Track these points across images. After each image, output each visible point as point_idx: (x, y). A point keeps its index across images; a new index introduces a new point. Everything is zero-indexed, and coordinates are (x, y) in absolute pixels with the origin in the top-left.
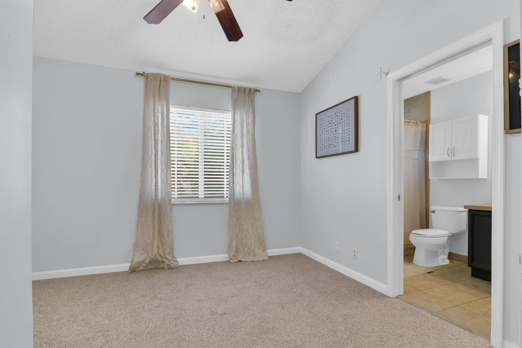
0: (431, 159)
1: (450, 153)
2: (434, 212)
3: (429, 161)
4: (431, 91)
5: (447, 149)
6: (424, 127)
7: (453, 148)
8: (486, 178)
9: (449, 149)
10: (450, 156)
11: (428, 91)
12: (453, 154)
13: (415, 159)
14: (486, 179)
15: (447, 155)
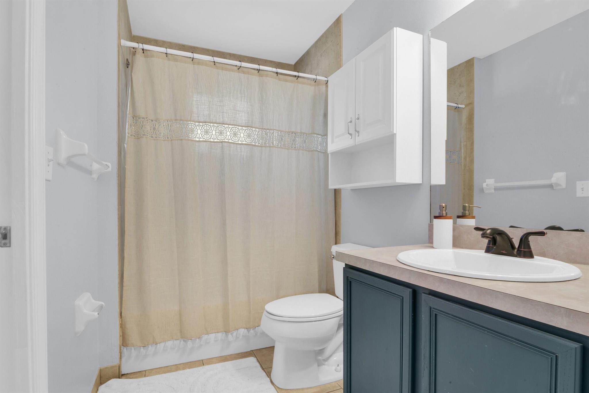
0: (331, 146)
1: (352, 131)
3: (328, 153)
4: (343, 14)
5: (349, 121)
7: (356, 119)
9: (351, 122)
11: (339, 16)
12: (356, 130)
14: (420, 184)
15: (348, 135)
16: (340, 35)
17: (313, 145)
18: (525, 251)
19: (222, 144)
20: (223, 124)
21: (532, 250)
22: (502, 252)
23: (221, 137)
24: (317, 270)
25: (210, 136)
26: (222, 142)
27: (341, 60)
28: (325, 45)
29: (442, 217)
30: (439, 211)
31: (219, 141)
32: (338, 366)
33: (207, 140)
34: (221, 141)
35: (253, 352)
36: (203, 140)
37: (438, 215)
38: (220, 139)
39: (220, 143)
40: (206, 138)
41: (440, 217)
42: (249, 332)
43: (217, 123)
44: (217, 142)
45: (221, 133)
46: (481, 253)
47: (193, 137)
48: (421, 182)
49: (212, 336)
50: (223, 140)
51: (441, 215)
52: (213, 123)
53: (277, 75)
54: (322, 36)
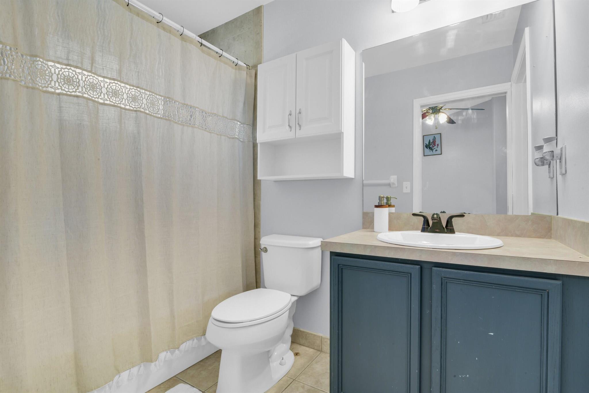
0: (261, 137)
1: (293, 124)
2: (266, 250)
3: (257, 142)
4: (263, 6)
5: (288, 113)
6: (251, 76)
7: (297, 112)
8: (353, 177)
9: (290, 115)
10: (293, 129)
11: (259, 6)
12: (298, 124)
13: (233, 138)
14: (352, 179)
15: (287, 127)
16: (261, 26)
17: (234, 132)
18: (450, 229)
19: (137, 114)
20: (138, 87)
21: (454, 228)
22: (436, 231)
23: (135, 104)
24: (240, 265)
25: (120, 100)
26: (136, 111)
27: (262, 50)
28: (240, 30)
29: (383, 206)
30: (379, 201)
31: (132, 109)
32: (283, 359)
33: (116, 104)
34: (135, 109)
35: (176, 377)
36: (110, 103)
37: (377, 205)
38: (133, 106)
39: (134, 112)
40: (114, 102)
41: (381, 207)
42: (172, 353)
43: (130, 85)
44: (129, 110)
45: (134, 99)
46: (419, 233)
47: (95, 96)
48: (354, 177)
49: (125, 375)
50: (138, 109)
51: (381, 205)
52: (124, 84)
53: (201, 46)
54: (236, 20)
